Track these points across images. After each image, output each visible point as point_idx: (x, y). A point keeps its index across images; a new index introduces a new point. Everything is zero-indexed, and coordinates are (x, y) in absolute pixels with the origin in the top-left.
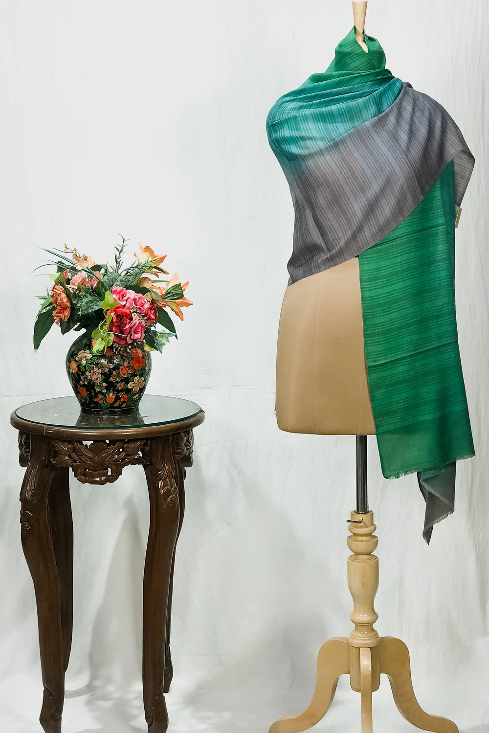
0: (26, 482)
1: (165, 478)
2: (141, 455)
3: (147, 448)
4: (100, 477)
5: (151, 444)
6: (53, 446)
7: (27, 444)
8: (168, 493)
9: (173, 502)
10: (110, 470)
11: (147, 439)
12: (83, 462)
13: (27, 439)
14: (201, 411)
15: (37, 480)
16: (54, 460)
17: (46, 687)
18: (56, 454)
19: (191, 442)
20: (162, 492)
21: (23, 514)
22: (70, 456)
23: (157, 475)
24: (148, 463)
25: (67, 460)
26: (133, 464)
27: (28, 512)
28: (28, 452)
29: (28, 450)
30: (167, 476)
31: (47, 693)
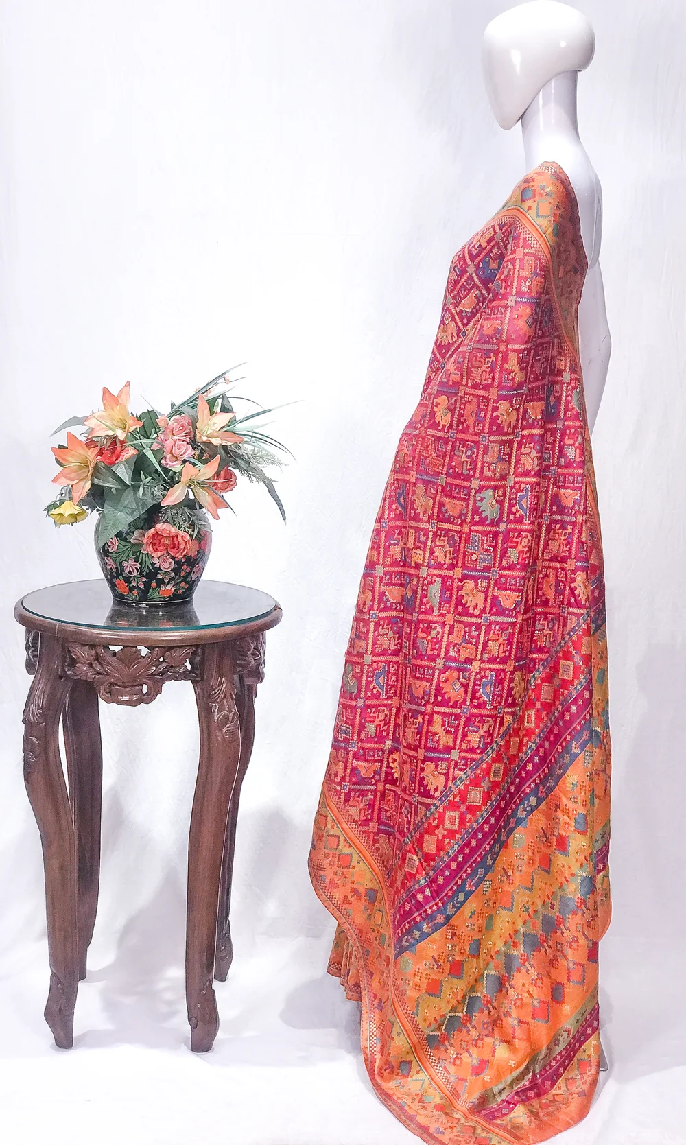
0: (32, 698)
1: (222, 700)
2: (189, 667)
3: (198, 659)
4: (131, 694)
5: (203, 652)
6: (69, 651)
7: (35, 645)
8: (225, 720)
9: (232, 733)
10: (145, 686)
11: (197, 646)
12: (108, 674)
13: (35, 638)
14: (277, 608)
15: (46, 696)
16: (68, 670)
17: (54, 971)
18: (73, 662)
19: (261, 651)
20: (216, 718)
21: (26, 740)
22: (91, 665)
23: (210, 696)
24: (198, 679)
25: (85, 671)
26: (177, 679)
27: (33, 739)
28: (36, 656)
29: (35, 653)
30: (225, 697)
31: (56, 980)
